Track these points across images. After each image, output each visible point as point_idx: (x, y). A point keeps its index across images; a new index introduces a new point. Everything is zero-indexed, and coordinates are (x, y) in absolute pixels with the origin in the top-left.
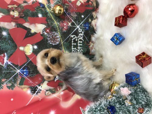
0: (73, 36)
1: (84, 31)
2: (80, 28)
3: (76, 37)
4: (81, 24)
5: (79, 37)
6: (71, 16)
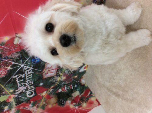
0: (16, 76)
1: (32, 66)
2: (25, 65)
3: (21, 75)
4: (26, 61)
5: (26, 73)
6: (10, 58)
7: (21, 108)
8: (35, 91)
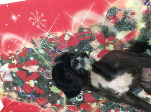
7: (71, 110)
8: (83, 96)
